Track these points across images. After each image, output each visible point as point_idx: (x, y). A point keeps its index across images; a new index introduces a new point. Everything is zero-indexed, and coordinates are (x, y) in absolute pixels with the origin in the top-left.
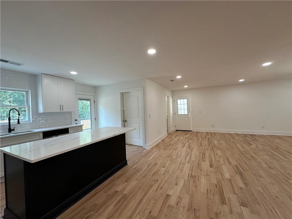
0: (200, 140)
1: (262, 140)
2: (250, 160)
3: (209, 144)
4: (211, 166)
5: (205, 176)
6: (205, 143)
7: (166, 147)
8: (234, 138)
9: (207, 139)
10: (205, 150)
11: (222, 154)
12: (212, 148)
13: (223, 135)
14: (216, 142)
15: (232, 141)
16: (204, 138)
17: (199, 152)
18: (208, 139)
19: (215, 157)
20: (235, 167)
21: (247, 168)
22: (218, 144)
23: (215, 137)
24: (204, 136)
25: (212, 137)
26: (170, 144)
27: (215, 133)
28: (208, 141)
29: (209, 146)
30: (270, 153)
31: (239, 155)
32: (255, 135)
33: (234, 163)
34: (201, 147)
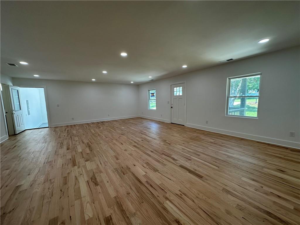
0: (59, 133)
1: (107, 124)
2: (97, 137)
3: (68, 135)
4: (68, 149)
5: (61, 157)
6: (64, 134)
7: (9, 151)
8: (90, 126)
9: (66, 131)
10: (63, 140)
11: (79, 139)
12: (71, 137)
13: (82, 126)
14: (74, 132)
15: (88, 128)
16: (64, 131)
17: (57, 143)
18: (68, 131)
19: (72, 142)
20: (87, 144)
21: (94, 142)
22: (76, 133)
23: (74, 128)
24: (64, 129)
25: (71, 129)
26: (15, 146)
27: (75, 125)
28: (67, 133)
29: (67, 136)
30: (109, 131)
31: (91, 136)
32: (104, 122)
33: (86, 141)
34: (59, 139)
